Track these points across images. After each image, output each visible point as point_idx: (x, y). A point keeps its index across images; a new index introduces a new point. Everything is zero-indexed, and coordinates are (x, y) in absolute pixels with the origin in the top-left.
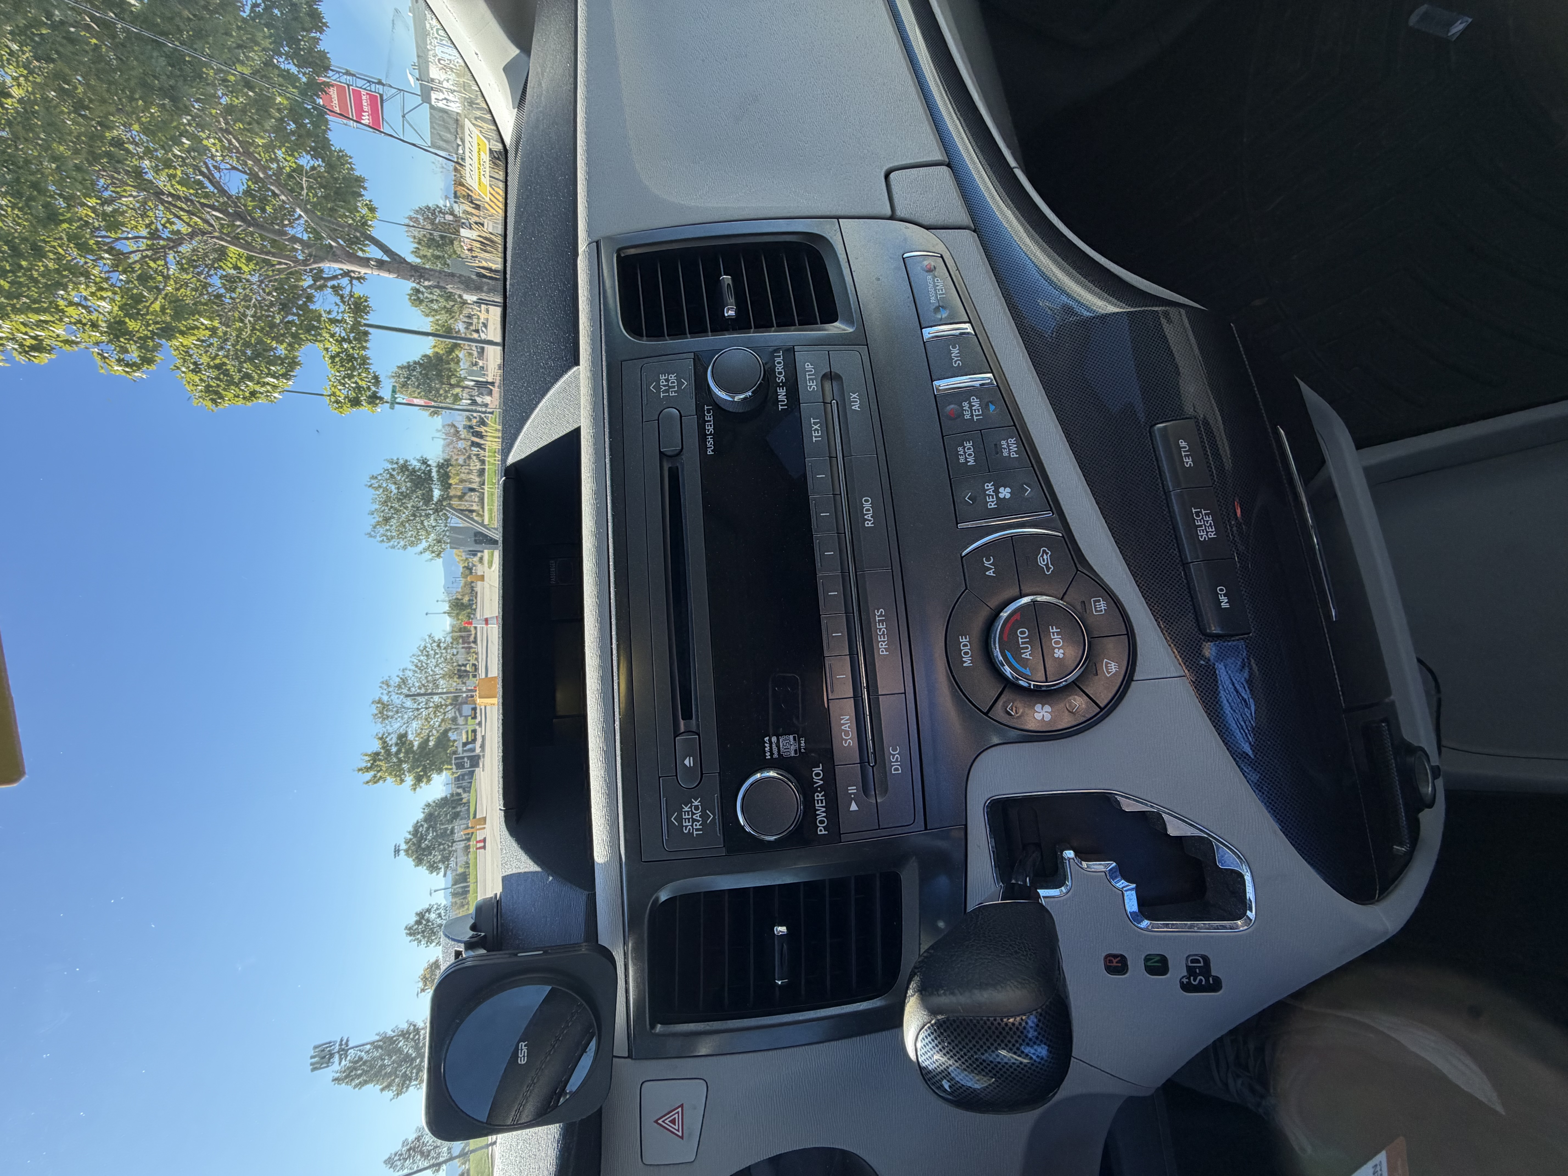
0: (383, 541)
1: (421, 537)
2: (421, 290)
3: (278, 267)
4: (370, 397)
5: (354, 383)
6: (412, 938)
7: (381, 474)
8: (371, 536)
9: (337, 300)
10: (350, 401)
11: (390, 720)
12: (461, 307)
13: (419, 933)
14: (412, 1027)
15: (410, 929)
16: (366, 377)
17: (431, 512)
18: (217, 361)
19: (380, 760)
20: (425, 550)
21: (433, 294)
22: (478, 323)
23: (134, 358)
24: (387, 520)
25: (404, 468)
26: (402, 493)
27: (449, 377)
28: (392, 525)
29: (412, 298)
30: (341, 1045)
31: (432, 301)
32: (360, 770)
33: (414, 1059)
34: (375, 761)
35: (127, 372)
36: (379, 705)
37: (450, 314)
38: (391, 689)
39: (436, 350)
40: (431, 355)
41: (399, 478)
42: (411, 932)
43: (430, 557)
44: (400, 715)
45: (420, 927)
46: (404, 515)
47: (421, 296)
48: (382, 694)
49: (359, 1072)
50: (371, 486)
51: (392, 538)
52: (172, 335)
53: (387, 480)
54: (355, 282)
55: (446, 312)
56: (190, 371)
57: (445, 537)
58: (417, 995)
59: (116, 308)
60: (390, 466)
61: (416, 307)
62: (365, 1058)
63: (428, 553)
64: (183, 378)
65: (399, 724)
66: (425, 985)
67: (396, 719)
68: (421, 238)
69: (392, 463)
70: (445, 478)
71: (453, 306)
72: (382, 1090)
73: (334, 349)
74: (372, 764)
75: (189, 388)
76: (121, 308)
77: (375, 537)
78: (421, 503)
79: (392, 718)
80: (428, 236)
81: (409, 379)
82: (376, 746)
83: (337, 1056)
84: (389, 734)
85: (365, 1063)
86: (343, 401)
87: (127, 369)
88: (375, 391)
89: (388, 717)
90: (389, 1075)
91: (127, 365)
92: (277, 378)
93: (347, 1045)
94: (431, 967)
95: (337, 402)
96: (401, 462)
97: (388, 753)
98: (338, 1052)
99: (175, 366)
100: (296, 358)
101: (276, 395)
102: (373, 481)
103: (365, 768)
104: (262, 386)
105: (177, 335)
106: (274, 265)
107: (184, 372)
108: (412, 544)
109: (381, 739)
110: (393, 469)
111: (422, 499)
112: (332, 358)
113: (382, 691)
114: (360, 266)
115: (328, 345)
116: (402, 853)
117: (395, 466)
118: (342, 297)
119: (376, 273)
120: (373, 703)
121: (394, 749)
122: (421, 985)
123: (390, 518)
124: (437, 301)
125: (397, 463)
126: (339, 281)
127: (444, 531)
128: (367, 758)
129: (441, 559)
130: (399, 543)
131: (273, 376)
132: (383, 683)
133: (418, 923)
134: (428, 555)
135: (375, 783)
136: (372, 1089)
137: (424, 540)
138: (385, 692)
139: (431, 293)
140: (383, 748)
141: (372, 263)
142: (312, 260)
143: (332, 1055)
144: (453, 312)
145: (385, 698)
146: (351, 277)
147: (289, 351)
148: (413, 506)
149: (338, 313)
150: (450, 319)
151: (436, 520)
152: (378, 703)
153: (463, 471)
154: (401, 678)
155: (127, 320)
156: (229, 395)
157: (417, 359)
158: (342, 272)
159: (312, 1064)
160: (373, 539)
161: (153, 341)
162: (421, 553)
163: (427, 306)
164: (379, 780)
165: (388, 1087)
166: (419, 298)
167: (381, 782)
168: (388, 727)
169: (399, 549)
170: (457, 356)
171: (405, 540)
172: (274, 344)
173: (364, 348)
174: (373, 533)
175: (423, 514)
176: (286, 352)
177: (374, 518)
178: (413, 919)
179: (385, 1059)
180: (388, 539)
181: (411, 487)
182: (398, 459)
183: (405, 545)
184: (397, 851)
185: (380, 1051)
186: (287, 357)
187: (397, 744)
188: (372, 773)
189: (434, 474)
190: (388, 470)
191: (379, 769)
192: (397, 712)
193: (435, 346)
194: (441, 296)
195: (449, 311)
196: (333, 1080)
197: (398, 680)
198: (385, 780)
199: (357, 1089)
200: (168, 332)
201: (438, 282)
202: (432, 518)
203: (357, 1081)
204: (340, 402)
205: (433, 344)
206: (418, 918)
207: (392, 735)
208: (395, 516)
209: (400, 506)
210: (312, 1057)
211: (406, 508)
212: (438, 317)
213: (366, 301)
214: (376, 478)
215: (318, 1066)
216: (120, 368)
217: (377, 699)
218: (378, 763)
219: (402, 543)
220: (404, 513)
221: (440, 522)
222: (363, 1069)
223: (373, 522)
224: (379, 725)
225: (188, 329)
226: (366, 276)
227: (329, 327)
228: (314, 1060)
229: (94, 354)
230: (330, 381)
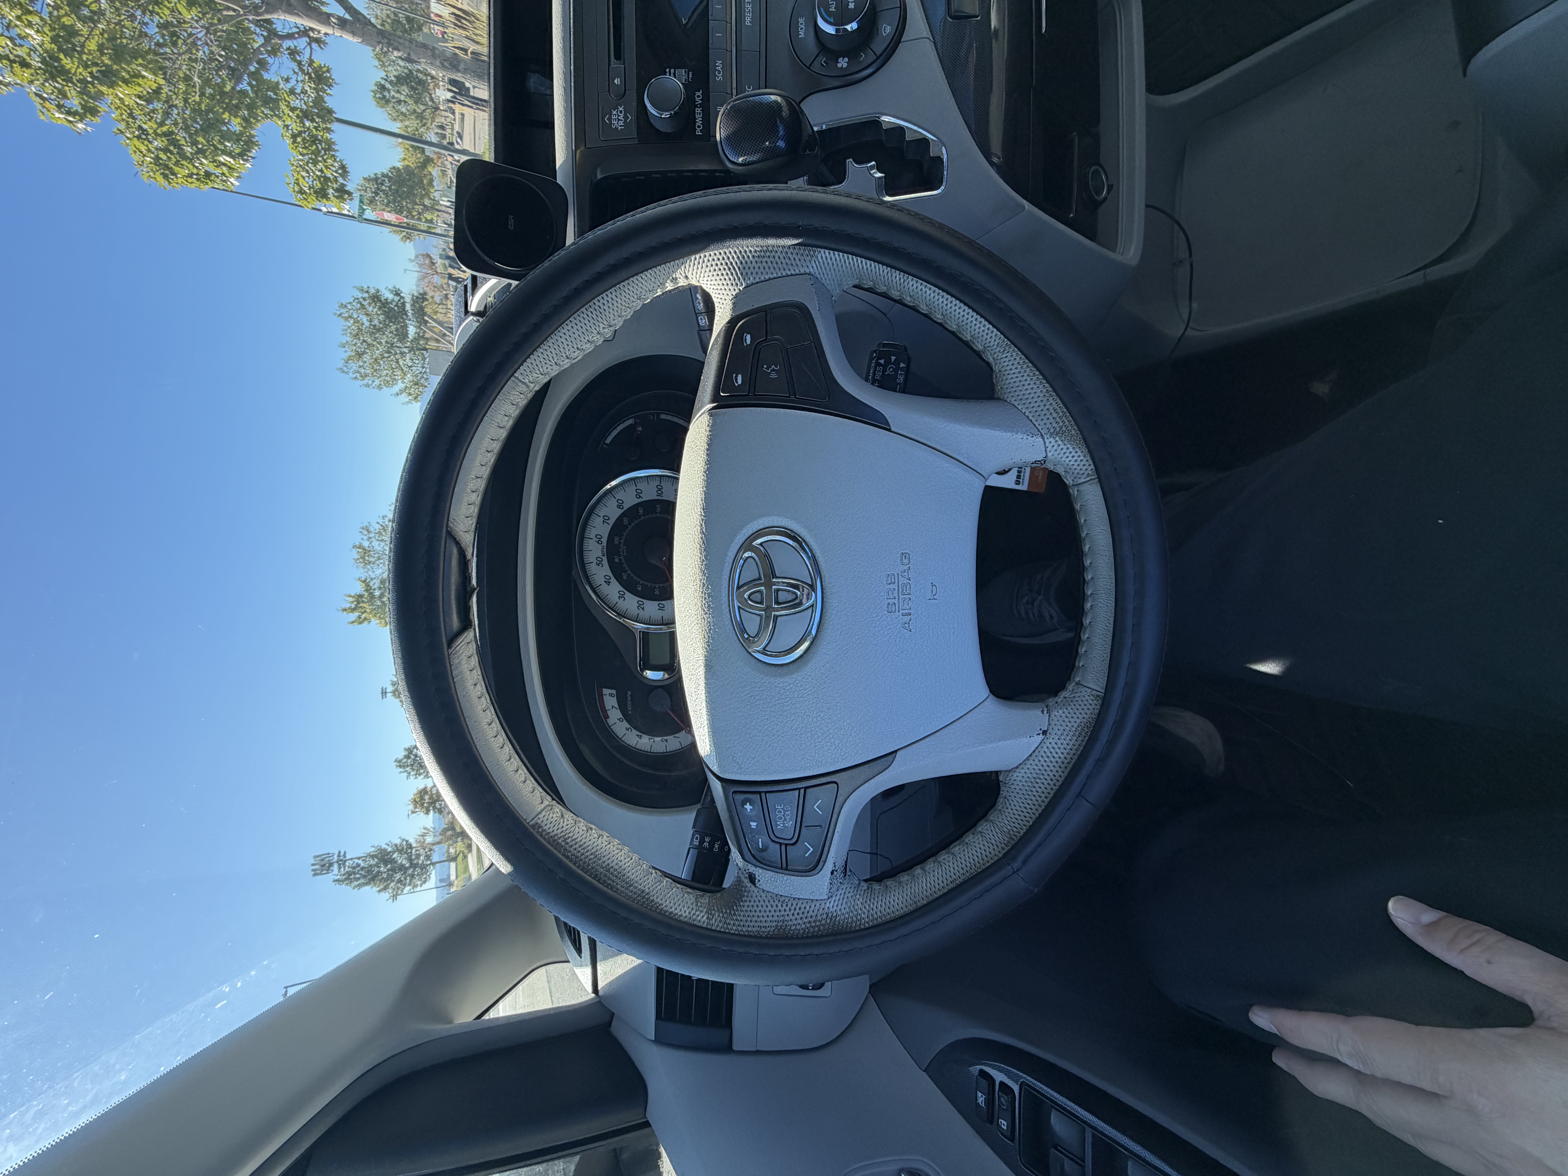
0: (356, 378)
1: (396, 377)
2: (387, 86)
3: (225, 13)
4: (337, 190)
5: (319, 171)
6: (402, 770)
7: (350, 303)
8: (344, 372)
9: (294, 66)
10: (315, 192)
11: (371, 565)
12: (433, 112)
13: (408, 766)
14: (404, 843)
15: (400, 762)
16: (332, 165)
17: (406, 350)
18: (165, 129)
19: (363, 602)
20: (402, 391)
21: (400, 93)
22: (452, 135)
23: (75, 106)
24: (360, 355)
25: (376, 298)
26: (375, 326)
27: (422, 197)
28: (365, 362)
29: (377, 96)
30: (339, 856)
31: (399, 102)
32: (345, 610)
33: (407, 869)
34: (359, 603)
35: (70, 122)
36: (360, 550)
37: (421, 121)
38: (372, 535)
39: (406, 163)
40: (401, 167)
41: (370, 309)
42: (400, 764)
43: (407, 400)
44: (381, 561)
45: (409, 761)
46: (377, 352)
47: (386, 94)
48: (362, 539)
49: (357, 876)
50: (340, 315)
51: (366, 376)
52: (114, 81)
53: (357, 309)
54: (314, 45)
55: (417, 117)
56: (134, 137)
57: (422, 380)
58: (408, 815)
59: (47, 39)
60: (360, 295)
61: (382, 107)
62: (362, 865)
63: (404, 395)
64: (128, 145)
65: (381, 571)
66: (416, 808)
67: (378, 565)
68: (384, 18)
69: (362, 290)
70: (420, 314)
71: (424, 111)
72: (379, 891)
73: (295, 127)
74: (356, 605)
75: (137, 157)
76: (54, 40)
77: (347, 373)
78: (396, 340)
79: (374, 563)
80: (392, 16)
81: (377, 194)
82: (359, 588)
83: (336, 866)
84: (372, 579)
85: (363, 868)
86: (308, 191)
87: (71, 119)
88: (342, 184)
89: (370, 562)
90: (386, 880)
91: (69, 113)
92: (233, 158)
93: (345, 857)
94: (421, 792)
95: (301, 192)
96: (372, 291)
97: (372, 596)
98: (337, 862)
99: (118, 130)
100: (254, 136)
101: (232, 180)
102: (342, 311)
103: (349, 609)
104: (217, 166)
105: (120, 83)
106: (219, 11)
107: (128, 138)
108: (388, 384)
109: (364, 582)
110: (364, 299)
111: (396, 335)
112: (294, 137)
113: (362, 536)
114: (320, 22)
115: (288, 122)
116: (389, 695)
117: (366, 295)
118: (299, 63)
119: (338, 33)
120: (354, 547)
121: (377, 593)
122: (411, 807)
123: (364, 353)
124: (405, 102)
125: (367, 292)
126: (295, 42)
127: (421, 373)
128: (351, 599)
129: (419, 404)
130: (373, 381)
131: (230, 154)
132: (363, 528)
133: (408, 757)
134: (404, 398)
135: (360, 623)
136: (370, 891)
137: (400, 381)
138: (365, 538)
139: (398, 92)
140: (367, 590)
141: (334, 20)
142: (264, 8)
143: (331, 865)
144: (425, 119)
145: (366, 544)
146: (309, 37)
147: (244, 128)
148: (387, 342)
149: (297, 81)
150: (421, 127)
151: (412, 360)
152: (359, 548)
153: (440, 310)
154: (382, 525)
155: (62, 56)
156: (182, 172)
157: (385, 172)
158: (298, 30)
159: (313, 870)
160: (344, 374)
161: (94, 87)
162: (398, 394)
163: (394, 107)
164: (364, 621)
165: (385, 888)
166: (384, 97)
167: (366, 623)
168: (370, 573)
169: (374, 388)
170: (431, 174)
171: (380, 380)
172: (226, 116)
173: (329, 130)
174: (345, 369)
175: (398, 352)
176: (241, 129)
177: (346, 351)
178: (401, 754)
179: (380, 867)
180: (361, 376)
181: (385, 321)
182: (368, 287)
183: (381, 385)
184: (384, 693)
185: (376, 860)
186: (241, 134)
187: (380, 588)
188: (357, 614)
189: (408, 307)
190: (358, 299)
191: (363, 610)
192: (379, 558)
193: (404, 159)
194: (411, 97)
195: (420, 117)
196: (334, 881)
197: (378, 527)
198: (370, 622)
199: (356, 890)
200: (108, 77)
201: (409, 54)
202: (408, 356)
203: (356, 883)
204: (305, 193)
205: (402, 156)
206: (406, 753)
207: (375, 581)
208: (367, 351)
209: (374, 341)
210: (313, 865)
211: (380, 343)
212: (407, 123)
213: (328, 71)
214: (346, 306)
215: (318, 872)
216: (62, 116)
217: (357, 544)
218: (361, 605)
219: (377, 382)
220: (378, 349)
221: (417, 362)
222: (361, 874)
223: (345, 356)
224: (362, 570)
225: (132, 77)
226: (327, 40)
227: (287, 99)
228: (314, 867)
229: (31, 95)
230: (293, 165)
